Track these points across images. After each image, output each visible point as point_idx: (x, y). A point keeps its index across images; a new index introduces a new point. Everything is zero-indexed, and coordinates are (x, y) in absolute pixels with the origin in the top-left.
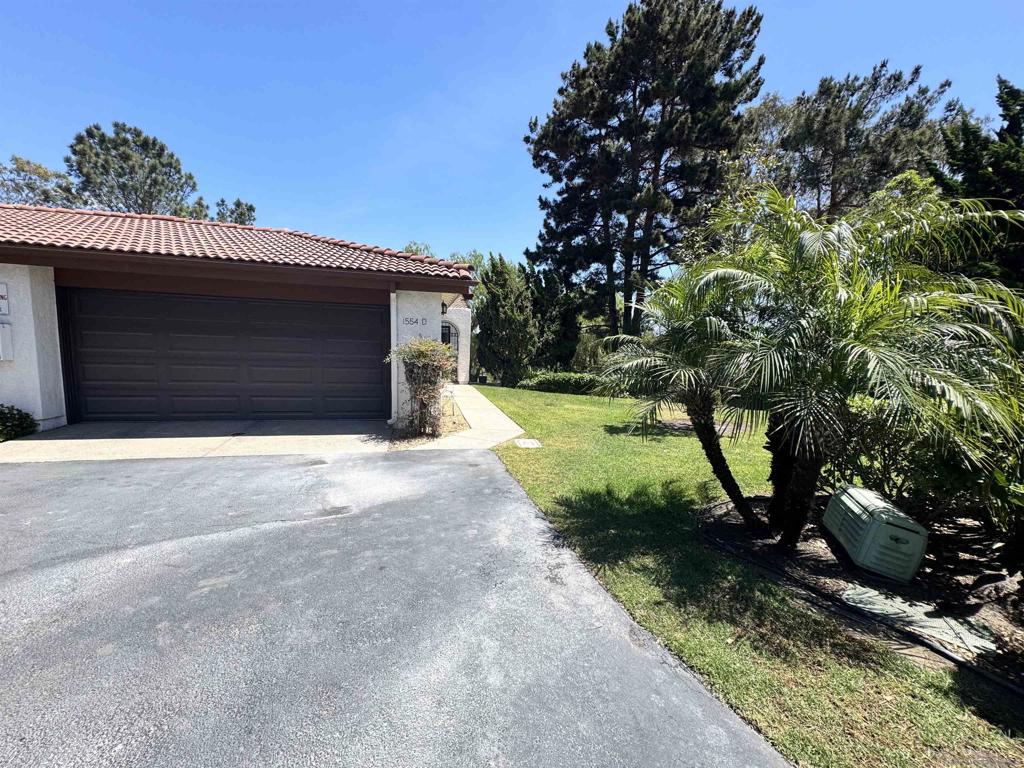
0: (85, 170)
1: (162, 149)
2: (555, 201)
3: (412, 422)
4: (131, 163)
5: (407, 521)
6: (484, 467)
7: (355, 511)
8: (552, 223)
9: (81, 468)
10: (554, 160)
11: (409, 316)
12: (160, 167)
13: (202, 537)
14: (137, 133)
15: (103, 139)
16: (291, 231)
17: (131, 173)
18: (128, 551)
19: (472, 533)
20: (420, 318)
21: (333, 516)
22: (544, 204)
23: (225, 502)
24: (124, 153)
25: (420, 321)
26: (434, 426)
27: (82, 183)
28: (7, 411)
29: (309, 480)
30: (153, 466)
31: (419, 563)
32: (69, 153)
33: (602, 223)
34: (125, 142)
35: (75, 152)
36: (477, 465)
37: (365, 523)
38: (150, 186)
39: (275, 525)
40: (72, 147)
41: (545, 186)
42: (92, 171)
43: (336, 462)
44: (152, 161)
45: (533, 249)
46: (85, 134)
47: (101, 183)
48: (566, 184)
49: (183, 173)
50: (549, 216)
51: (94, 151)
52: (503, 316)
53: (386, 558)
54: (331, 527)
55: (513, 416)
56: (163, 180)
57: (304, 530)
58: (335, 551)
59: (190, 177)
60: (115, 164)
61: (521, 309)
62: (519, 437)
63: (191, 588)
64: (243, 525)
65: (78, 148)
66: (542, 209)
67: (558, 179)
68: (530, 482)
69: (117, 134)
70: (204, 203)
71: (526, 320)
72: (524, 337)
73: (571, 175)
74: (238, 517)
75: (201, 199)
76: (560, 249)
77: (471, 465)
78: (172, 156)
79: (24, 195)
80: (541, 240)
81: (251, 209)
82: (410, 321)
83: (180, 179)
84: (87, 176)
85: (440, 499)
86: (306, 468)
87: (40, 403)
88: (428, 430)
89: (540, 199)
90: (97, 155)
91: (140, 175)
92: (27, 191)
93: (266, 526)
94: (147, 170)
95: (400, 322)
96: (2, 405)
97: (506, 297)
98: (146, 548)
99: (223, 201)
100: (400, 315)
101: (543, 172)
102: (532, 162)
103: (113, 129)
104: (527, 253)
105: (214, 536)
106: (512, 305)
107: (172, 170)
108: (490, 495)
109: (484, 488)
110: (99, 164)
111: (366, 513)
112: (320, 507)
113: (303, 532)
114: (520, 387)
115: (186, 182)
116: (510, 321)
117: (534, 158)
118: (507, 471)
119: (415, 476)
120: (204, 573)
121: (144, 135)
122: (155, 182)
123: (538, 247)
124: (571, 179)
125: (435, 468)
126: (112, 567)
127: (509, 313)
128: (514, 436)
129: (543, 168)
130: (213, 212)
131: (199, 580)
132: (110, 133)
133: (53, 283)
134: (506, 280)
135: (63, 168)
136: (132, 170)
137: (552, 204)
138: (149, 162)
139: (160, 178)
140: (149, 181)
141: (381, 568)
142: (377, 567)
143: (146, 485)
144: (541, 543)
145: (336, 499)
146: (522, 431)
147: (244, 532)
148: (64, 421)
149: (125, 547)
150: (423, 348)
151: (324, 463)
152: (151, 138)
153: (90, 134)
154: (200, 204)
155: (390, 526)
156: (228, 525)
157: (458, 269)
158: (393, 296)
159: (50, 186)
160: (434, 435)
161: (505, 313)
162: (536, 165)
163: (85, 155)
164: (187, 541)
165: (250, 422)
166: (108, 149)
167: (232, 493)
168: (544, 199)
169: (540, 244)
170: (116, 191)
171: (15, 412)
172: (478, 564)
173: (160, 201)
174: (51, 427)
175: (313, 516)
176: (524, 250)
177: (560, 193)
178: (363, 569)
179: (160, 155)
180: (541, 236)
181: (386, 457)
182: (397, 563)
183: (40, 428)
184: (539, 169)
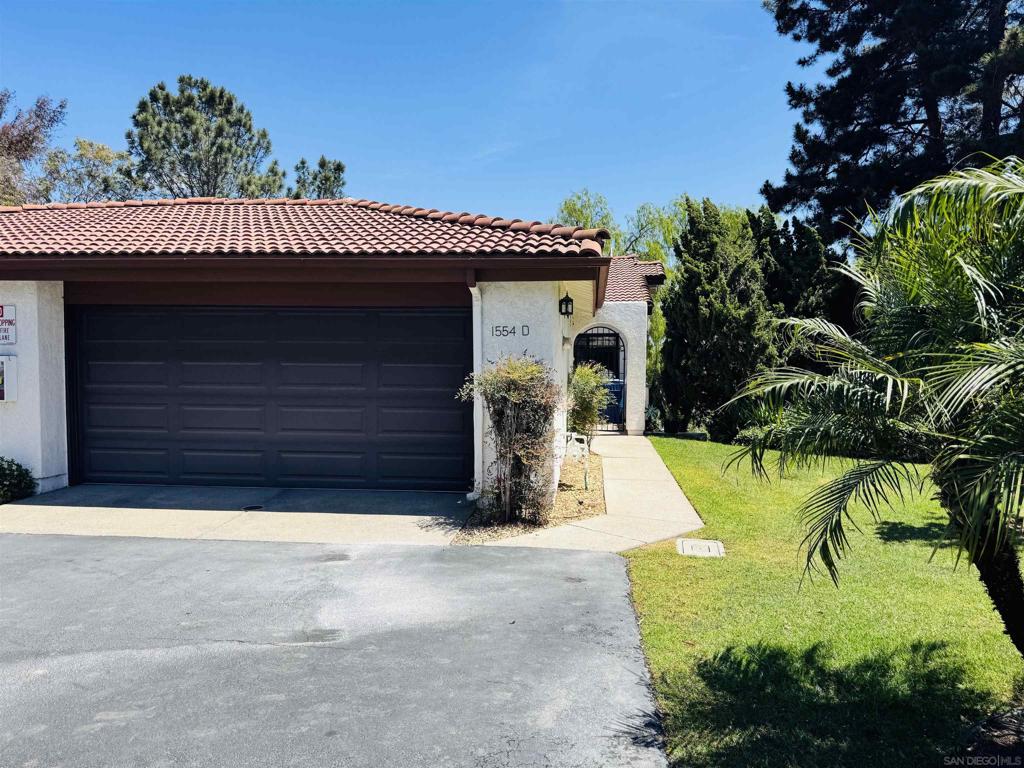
0: (146, 145)
1: (230, 102)
2: (820, 88)
3: (498, 497)
4: (194, 127)
5: (411, 663)
6: (590, 584)
7: (345, 638)
8: (816, 129)
9: (56, 545)
10: (820, 12)
11: (502, 322)
12: (227, 128)
13: (135, 652)
14: (204, 86)
15: (167, 101)
16: (355, 201)
17: (194, 141)
18: (48, 659)
19: (501, 696)
20: (519, 325)
21: (310, 643)
22: (797, 96)
23: (187, 605)
24: (187, 116)
25: (518, 331)
26: (537, 506)
27: (143, 161)
28: (6, 466)
29: (309, 583)
30: (133, 548)
31: (389, 734)
32: (130, 126)
33: (924, 117)
34: (190, 101)
35: (137, 124)
36: (580, 580)
37: (349, 658)
38: (216, 154)
39: (227, 646)
40: (134, 117)
41: (802, 63)
42: (154, 145)
43: (362, 558)
44: (219, 120)
45: (779, 182)
46: (148, 97)
47: (162, 160)
48: (846, 53)
49: (254, 131)
50: (809, 118)
51: (157, 118)
52: (705, 310)
53: (344, 719)
54: (298, 659)
55: (694, 497)
56: (230, 145)
57: (257, 659)
58: (282, 697)
59: (264, 135)
60: (177, 131)
61: (744, 297)
62: (688, 536)
63: (84, 721)
64: (188, 642)
65: (140, 118)
66: (795, 106)
67: (828, 46)
68: (660, 620)
69: (182, 92)
70: (280, 170)
71: (751, 317)
72: (748, 347)
73: (852, 35)
74: (190, 629)
75: (276, 163)
76: (832, 175)
77: (570, 579)
78: (241, 110)
79: (86, 188)
80: (795, 163)
81: (339, 168)
82: (503, 331)
83: (250, 139)
84: (148, 152)
85: (482, 633)
86: (314, 565)
87: (40, 457)
88: (526, 513)
89: (790, 89)
90: (160, 124)
91: (205, 142)
92: (87, 182)
93: (215, 648)
94: (213, 134)
95: (488, 333)
96: (2, 459)
97: (713, 276)
98: (66, 659)
99: (303, 163)
100: (486, 321)
101: (797, 38)
102: (775, 25)
103: (178, 85)
104: (767, 190)
105: (146, 653)
106: (724, 292)
107: (242, 129)
108: (572, 634)
109: (568, 622)
110: (160, 136)
111: (358, 644)
112: (299, 627)
113: (257, 661)
114: (740, 442)
115: (258, 144)
116: (719, 319)
117: (778, 17)
118: (630, 595)
119: (467, 590)
120: (109, 703)
121: (210, 87)
122: (221, 149)
123: (789, 177)
124: (855, 40)
125: (508, 578)
126: (20, 678)
127: (718, 305)
128: (677, 533)
129: (797, 31)
130: (291, 182)
131: (99, 711)
132: (174, 92)
133: (62, 301)
134: (713, 246)
135: (124, 146)
136: (196, 138)
137: (815, 95)
138: (217, 121)
139: (226, 143)
140: (214, 149)
141: (331, 734)
142: (326, 730)
143: (112, 573)
144: (612, 733)
145: (329, 616)
146: (698, 524)
147: (184, 652)
148: (65, 481)
149: (46, 654)
150: (515, 376)
151: (343, 557)
152: (219, 89)
153: (154, 97)
154: (273, 171)
155: (379, 669)
156: (171, 639)
157: (581, 239)
158: (474, 291)
159: (112, 173)
160: (534, 522)
161: (710, 305)
162: (783, 29)
163: (147, 125)
164: (113, 656)
165: (276, 491)
166: (172, 113)
167: (202, 593)
168: (796, 87)
169: (794, 171)
170: (178, 168)
171: (14, 468)
172: (481, 752)
173: (226, 173)
174: (51, 489)
175: (283, 640)
176: (761, 185)
177: (831, 73)
178: (304, 729)
179: (228, 111)
180: (795, 157)
181: (440, 556)
182: (356, 729)
183: (39, 490)
184: (790, 36)
